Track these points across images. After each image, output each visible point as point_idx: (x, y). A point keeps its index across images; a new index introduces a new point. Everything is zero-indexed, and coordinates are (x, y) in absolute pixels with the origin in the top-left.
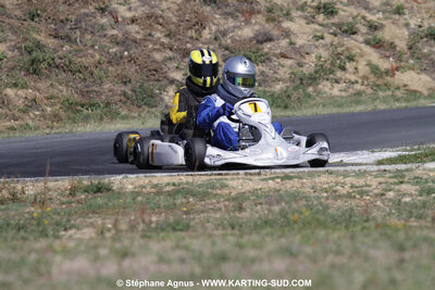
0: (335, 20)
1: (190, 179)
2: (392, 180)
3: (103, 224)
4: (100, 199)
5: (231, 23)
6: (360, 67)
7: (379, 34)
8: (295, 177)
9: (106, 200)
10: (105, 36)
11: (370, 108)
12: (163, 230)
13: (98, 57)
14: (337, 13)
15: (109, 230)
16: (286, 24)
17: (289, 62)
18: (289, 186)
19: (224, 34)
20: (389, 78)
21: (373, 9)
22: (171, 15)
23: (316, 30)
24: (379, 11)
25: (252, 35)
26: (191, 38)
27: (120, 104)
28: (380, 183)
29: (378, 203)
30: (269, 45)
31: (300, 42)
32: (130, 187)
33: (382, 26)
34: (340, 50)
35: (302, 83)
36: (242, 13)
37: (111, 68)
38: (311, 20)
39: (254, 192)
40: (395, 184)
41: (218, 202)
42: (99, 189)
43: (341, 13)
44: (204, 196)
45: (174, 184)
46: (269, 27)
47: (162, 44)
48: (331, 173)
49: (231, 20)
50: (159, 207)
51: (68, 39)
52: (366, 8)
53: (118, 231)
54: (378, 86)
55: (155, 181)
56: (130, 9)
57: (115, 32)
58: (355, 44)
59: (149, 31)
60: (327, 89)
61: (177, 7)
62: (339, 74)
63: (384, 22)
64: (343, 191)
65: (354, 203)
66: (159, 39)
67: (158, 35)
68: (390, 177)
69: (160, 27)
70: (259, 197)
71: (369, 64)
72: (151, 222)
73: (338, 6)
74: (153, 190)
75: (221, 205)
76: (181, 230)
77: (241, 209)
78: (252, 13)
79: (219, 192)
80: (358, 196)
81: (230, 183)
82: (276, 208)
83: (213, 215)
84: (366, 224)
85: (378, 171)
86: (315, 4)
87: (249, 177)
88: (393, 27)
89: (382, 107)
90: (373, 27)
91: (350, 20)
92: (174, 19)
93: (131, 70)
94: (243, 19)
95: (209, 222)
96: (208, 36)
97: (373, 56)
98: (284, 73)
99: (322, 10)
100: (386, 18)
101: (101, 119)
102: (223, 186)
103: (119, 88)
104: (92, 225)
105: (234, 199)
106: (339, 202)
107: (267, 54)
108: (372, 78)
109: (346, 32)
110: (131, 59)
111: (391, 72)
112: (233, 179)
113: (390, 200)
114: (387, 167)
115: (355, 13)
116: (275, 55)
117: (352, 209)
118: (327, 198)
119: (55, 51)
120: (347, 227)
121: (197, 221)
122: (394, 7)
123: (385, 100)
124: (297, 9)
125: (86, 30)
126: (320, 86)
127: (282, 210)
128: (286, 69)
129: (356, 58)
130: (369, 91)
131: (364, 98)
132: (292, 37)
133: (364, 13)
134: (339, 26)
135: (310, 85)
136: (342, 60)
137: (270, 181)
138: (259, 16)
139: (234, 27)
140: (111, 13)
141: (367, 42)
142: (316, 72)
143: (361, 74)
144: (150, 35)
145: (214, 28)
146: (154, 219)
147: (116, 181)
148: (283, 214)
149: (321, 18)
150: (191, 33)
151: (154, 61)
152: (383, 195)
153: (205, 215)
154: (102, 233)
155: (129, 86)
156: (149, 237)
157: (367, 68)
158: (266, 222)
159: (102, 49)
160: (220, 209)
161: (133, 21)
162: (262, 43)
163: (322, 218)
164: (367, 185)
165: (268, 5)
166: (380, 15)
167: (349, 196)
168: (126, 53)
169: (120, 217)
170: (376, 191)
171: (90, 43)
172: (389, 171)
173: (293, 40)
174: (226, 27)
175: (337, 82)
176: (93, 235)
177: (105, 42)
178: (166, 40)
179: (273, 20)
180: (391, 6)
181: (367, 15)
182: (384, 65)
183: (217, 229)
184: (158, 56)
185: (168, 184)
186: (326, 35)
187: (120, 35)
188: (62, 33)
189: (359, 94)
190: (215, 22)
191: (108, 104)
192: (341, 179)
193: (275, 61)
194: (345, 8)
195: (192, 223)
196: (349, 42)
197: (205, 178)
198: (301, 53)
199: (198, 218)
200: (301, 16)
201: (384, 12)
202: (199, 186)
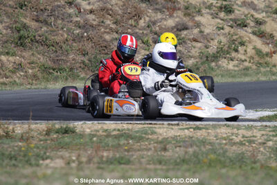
0: (232, 16)
1: (130, 127)
2: (271, 133)
3: (70, 157)
4: (67, 139)
5: (159, 16)
6: (248, 50)
7: (263, 28)
8: (203, 128)
9: (71, 140)
10: (71, 21)
11: (254, 79)
12: (111, 163)
13: (66, 36)
14: (233, 12)
15: (74, 161)
16: (198, 18)
17: (199, 45)
18: (199, 134)
19: (154, 23)
20: (268, 59)
21: (259, 9)
22: (117, 9)
23: (219, 23)
24: (263, 11)
25: (174, 25)
26: (131, 25)
27: (80, 69)
28: (263, 135)
29: (262, 149)
30: (185, 32)
31: (207, 31)
32: (88, 130)
33: (265, 22)
34: (235, 37)
35: (207, 60)
36: (168, 9)
37: (74, 44)
38: (215, 16)
39: (174, 138)
40: (273, 136)
41: (149, 145)
42: (66, 131)
43: (236, 12)
44: (140, 139)
45: (119, 130)
46: (186, 19)
47: (111, 29)
48: (228, 126)
49: (159, 14)
50: (108, 146)
51: (46, 23)
52: (254, 9)
53: (80, 163)
54: (260, 64)
55: (105, 127)
56: (89, 4)
57: (78, 19)
58: (246, 34)
59: (102, 20)
60: (224, 65)
61: (122, 4)
62: (234, 54)
63: (266, 20)
64: (237, 140)
65: (244, 148)
66: (109, 25)
67: (108, 22)
68: (270, 131)
69: (110, 17)
70: (178, 142)
71: (255, 48)
72: (103, 156)
73: (235, 7)
74: (104, 134)
75: (151, 146)
76: (124, 164)
77: (165, 149)
78: (174, 9)
79: (150, 137)
80: (247, 144)
81: (157, 130)
82: (191, 150)
83: (145, 153)
84: (253, 165)
85: (262, 126)
86: (219, 5)
87: (171, 126)
88: (273, 23)
89: (263, 79)
90: (259, 23)
91: (243, 17)
92: (120, 12)
93: (88, 46)
94: (168, 13)
95: (143, 158)
96: (143, 25)
97: (258, 43)
98: (195, 52)
99: (223, 9)
100: (268, 17)
101: (67, 79)
102: (153, 133)
103: (80, 58)
104: (62, 157)
105: (161, 142)
106: (234, 148)
107: (183, 38)
108: (257, 58)
109: (240, 25)
110: (89, 39)
111: (270, 54)
112: (160, 128)
113: (270, 147)
114: (268, 124)
115: (246, 12)
116: (189, 39)
117: (243, 153)
118: (226, 144)
119: (36, 30)
120: (240, 167)
121: (135, 157)
122: (274, 9)
123: (265, 74)
124: (206, 8)
125: (58, 17)
126: (220, 62)
127: (195, 152)
128: (196, 49)
129: (246, 44)
130: (254, 67)
131: (250, 72)
132: (202, 27)
133: (253, 12)
134: (235, 21)
135: (213, 61)
136: (236, 44)
137: (186, 131)
138: (180, 12)
139: (162, 19)
140: (76, 6)
141: (254, 33)
142: (218, 52)
143: (249, 55)
144: (103, 22)
145: (147, 19)
146: (105, 154)
147: (78, 125)
148: (195, 155)
149: (222, 15)
150: (132, 22)
151: (105, 40)
152: (264, 143)
153: (140, 152)
154: (69, 163)
155: (87, 57)
156: (102, 168)
157: (253, 51)
158: (183, 161)
159: (69, 31)
160: (151, 149)
161: (91, 12)
162: (180, 31)
163: (223, 159)
164: (254, 136)
165: (185, 4)
166: (264, 14)
167: (241, 143)
168: (85, 34)
169: (81, 152)
170: (260, 141)
171: (60, 26)
172: (269, 127)
173: (203, 30)
174: (156, 18)
175: (232, 60)
176: (63, 165)
177: (71, 26)
178: (113, 26)
179: (189, 15)
180: (272, 8)
181: (255, 14)
182: (266, 49)
183: (149, 164)
184: (107, 37)
185: (115, 130)
186: (225, 26)
187: (82, 21)
188: (41, 18)
189: (247, 69)
190: (149, 14)
191: (71, 69)
192: (235, 131)
193: (189, 44)
194: (240, 8)
195: (132, 159)
196: (241, 32)
197: (140, 126)
198: (208, 38)
199: (136, 155)
200: (208, 13)
201: (266, 12)
202: (137, 132)
